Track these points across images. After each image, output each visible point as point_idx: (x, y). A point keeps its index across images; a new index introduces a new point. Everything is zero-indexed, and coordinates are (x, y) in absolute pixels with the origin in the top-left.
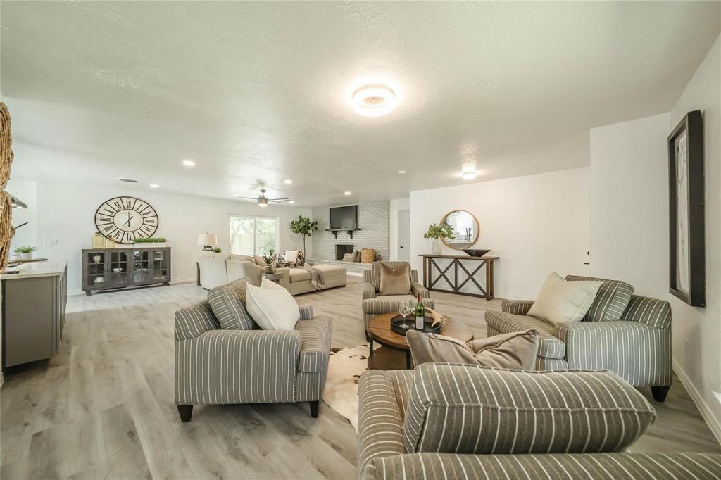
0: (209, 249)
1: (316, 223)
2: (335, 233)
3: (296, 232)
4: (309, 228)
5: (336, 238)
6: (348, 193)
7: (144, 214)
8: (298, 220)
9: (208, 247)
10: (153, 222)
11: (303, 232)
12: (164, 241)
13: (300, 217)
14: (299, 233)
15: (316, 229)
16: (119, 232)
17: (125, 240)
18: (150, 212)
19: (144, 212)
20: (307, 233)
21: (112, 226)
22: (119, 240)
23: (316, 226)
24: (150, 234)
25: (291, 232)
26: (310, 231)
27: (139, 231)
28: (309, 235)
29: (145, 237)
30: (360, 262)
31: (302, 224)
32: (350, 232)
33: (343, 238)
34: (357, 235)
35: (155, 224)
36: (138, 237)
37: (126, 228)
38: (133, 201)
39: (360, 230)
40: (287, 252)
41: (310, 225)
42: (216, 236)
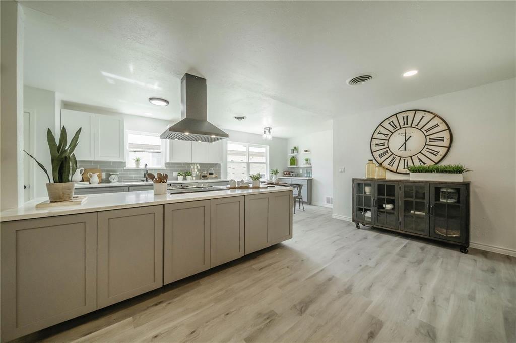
7: (427, 131)
10: (442, 139)
12: (459, 170)
16: (394, 158)
17: (401, 169)
18: (437, 125)
19: (427, 127)
21: (387, 152)
22: (394, 168)
24: (436, 159)
27: (420, 156)
29: (429, 164)
35: (446, 143)
36: (417, 164)
37: (402, 153)
38: (410, 115)
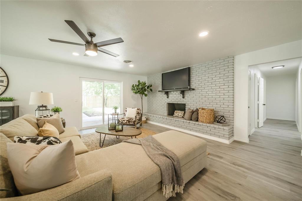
0: (44, 108)
1: (151, 86)
2: (167, 93)
3: (136, 93)
4: (145, 90)
5: (168, 98)
6: (203, 34)
8: (137, 84)
9: (43, 106)
11: (140, 93)
12: (11, 100)
13: (139, 81)
14: (138, 94)
15: (151, 90)
20: (144, 93)
23: (151, 88)
25: (132, 93)
26: (146, 93)
28: (146, 95)
30: (197, 121)
31: (140, 87)
32: (183, 92)
33: (175, 97)
34: (188, 94)
35: (5, 84)
39: (194, 89)
40: (128, 109)
41: (146, 88)
42: (51, 95)
